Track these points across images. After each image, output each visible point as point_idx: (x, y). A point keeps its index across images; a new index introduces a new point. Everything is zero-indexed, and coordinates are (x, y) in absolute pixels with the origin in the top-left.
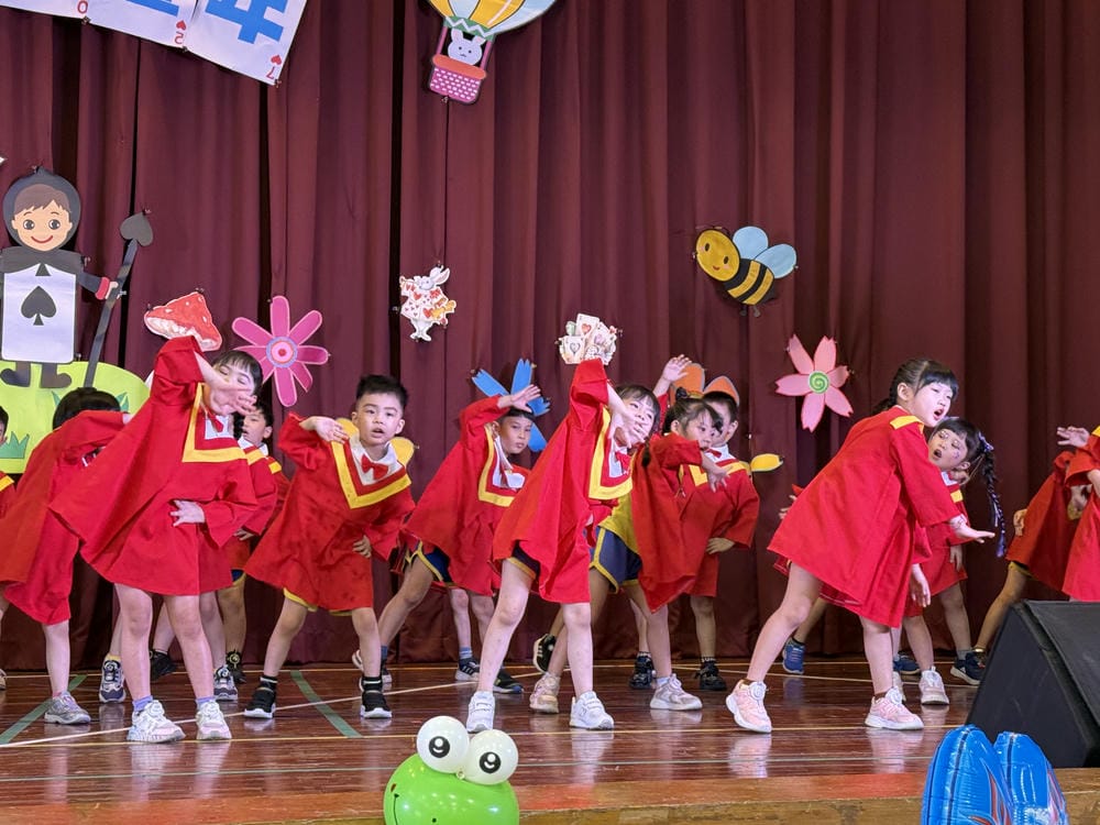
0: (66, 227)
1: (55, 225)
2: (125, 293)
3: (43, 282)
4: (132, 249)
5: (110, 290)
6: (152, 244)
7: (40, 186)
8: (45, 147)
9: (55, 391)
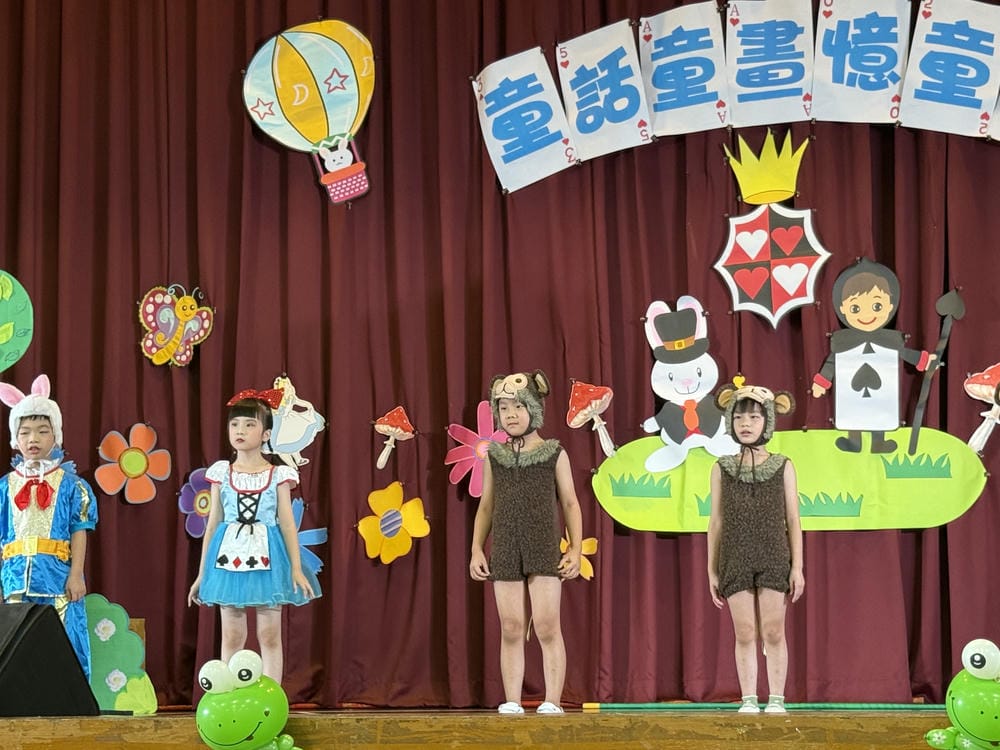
0: (888, 309)
1: (878, 307)
2: (943, 364)
3: (869, 359)
4: (948, 324)
5: (929, 362)
6: (965, 317)
7: (864, 274)
8: (867, 238)
9: (884, 455)
